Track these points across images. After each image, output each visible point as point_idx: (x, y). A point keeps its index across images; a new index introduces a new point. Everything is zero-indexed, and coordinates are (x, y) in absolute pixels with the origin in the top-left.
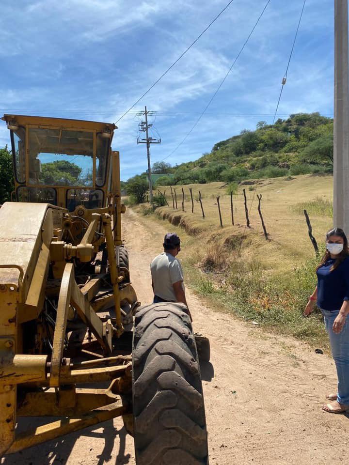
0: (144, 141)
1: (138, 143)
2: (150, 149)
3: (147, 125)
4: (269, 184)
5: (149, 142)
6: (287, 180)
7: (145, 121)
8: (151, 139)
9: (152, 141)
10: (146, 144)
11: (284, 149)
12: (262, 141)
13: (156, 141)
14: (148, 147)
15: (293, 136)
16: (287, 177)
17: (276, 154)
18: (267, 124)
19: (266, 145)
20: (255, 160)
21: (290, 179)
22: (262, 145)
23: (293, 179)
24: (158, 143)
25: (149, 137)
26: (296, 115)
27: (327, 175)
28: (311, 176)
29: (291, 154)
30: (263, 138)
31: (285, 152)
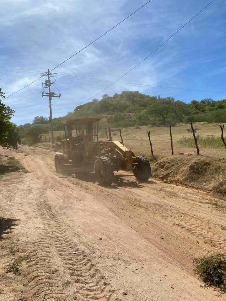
0: (47, 95)
1: (43, 96)
2: (51, 101)
3: (49, 83)
4: (125, 131)
5: (51, 95)
6: (136, 129)
7: (48, 79)
8: (53, 93)
9: (54, 95)
10: (48, 97)
11: (126, 111)
12: (112, 105)
13: (57, 95)
14: (50, 99)
15: (131, 103)
16: (136, 127)
17: (122, 114)
18: (109, 96)
19: (115, 108)
20: (109, 117)
21: (138, 128)
22: (112, 107)
23: (140, 128)
24: (58, 97)
25: (51, 92)
26: (126, 91)
27: (162, 126)
28: (151, 127)
29: (131, 114)
30: (113, 103)
31: (127, 112)
